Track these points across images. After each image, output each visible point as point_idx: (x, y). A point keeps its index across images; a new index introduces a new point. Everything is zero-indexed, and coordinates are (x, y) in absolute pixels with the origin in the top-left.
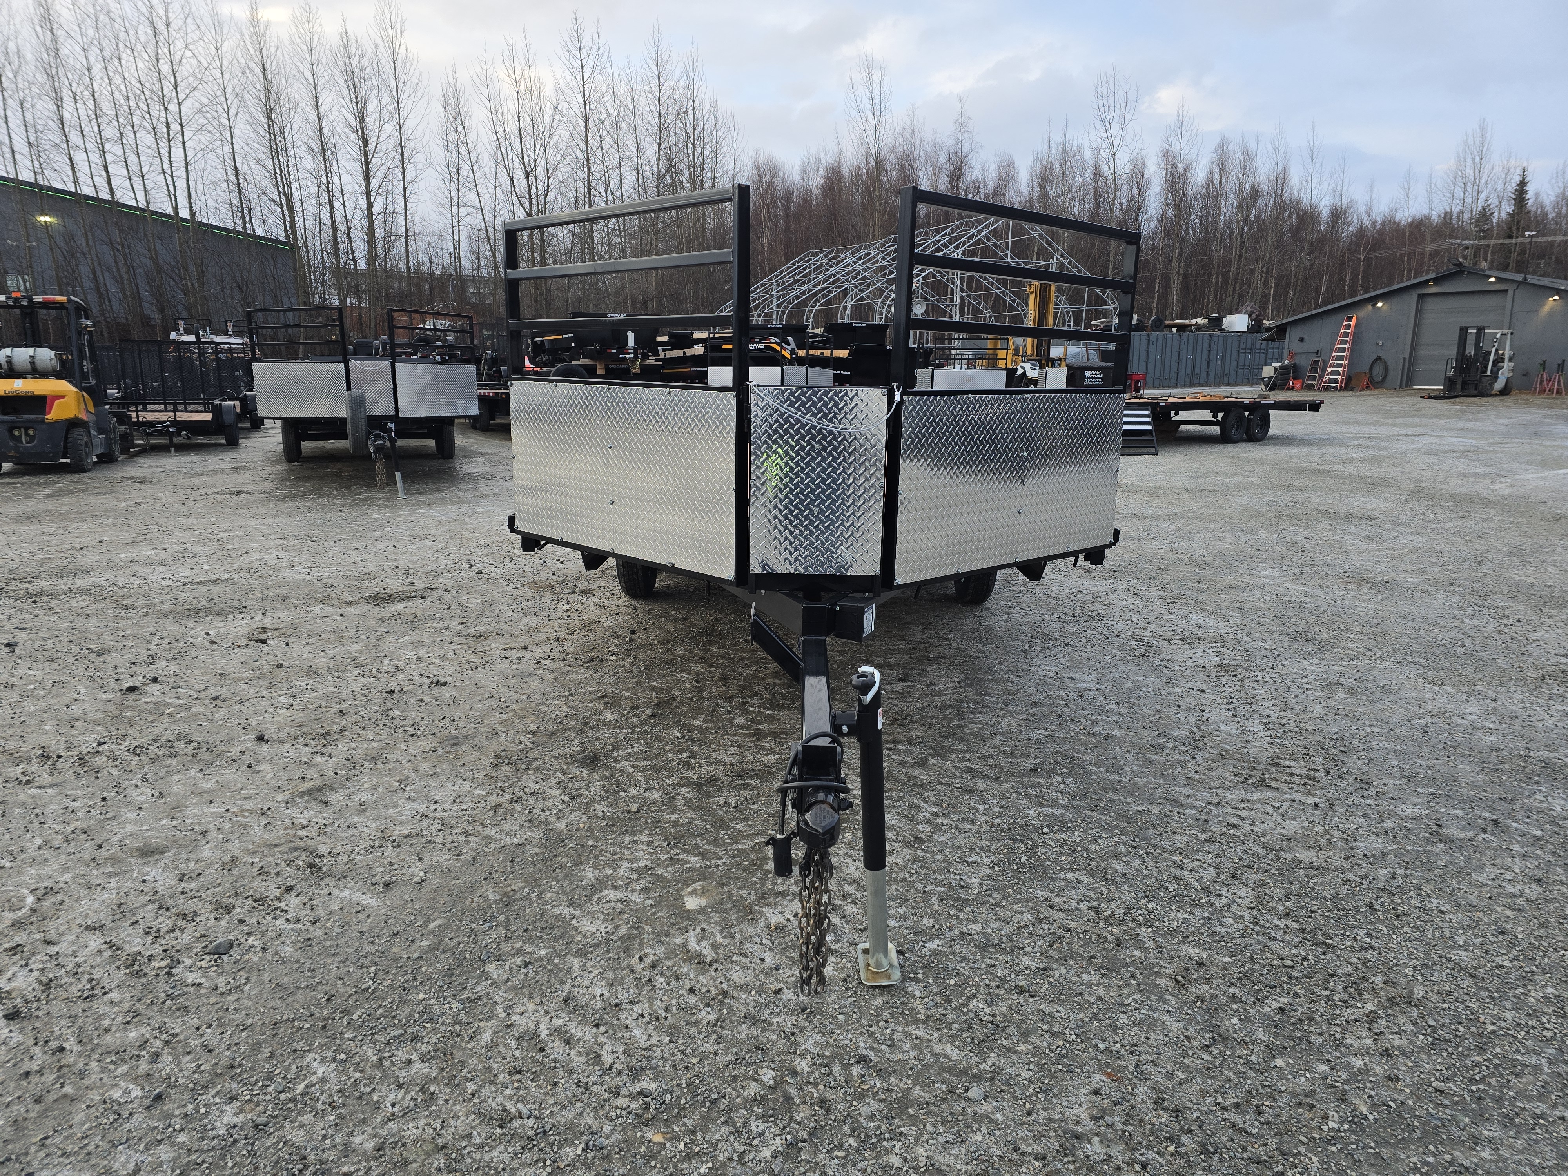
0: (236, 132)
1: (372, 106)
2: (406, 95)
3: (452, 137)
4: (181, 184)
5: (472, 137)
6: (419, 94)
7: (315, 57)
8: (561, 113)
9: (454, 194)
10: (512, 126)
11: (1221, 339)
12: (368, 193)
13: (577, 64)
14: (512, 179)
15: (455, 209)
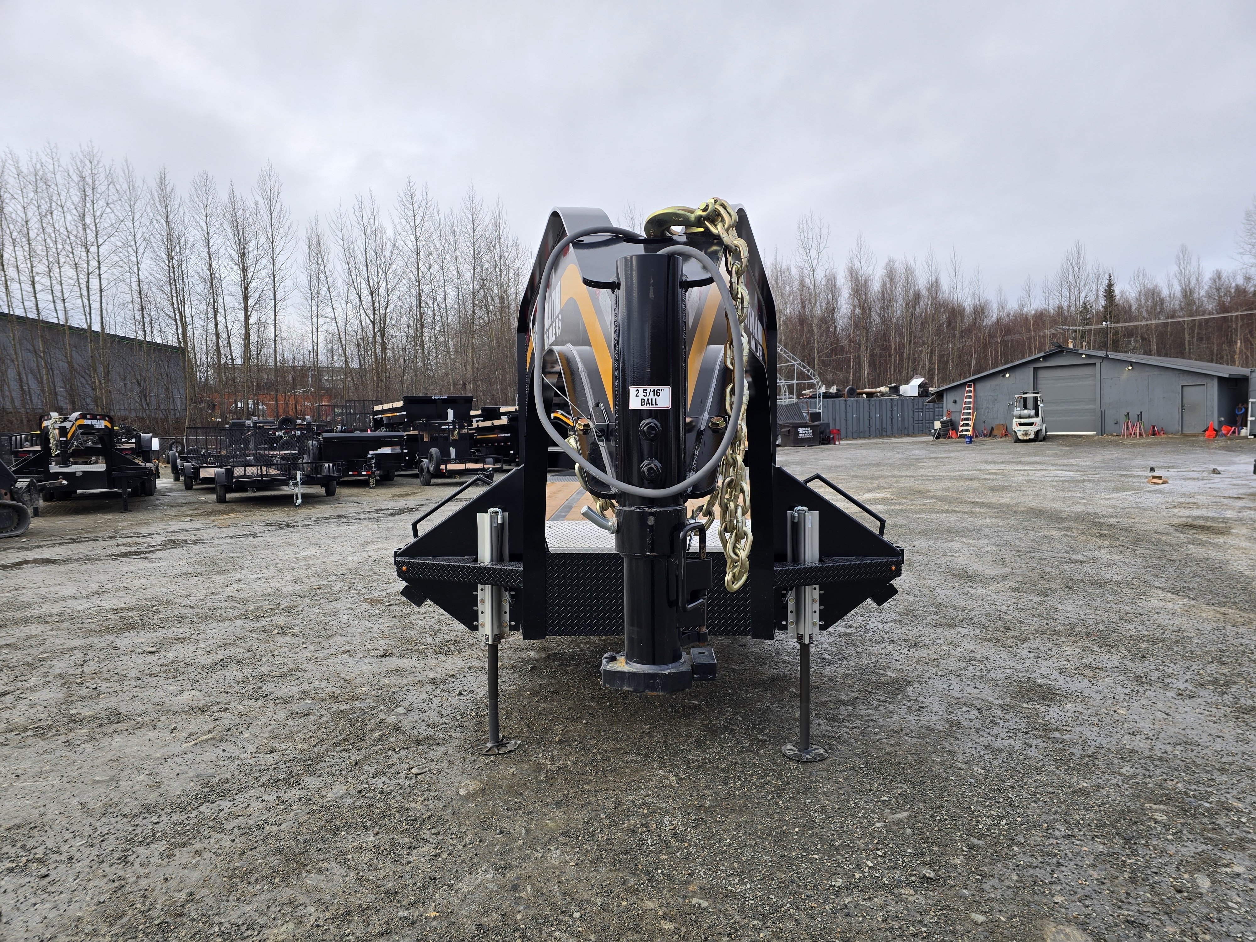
0: (142, 266)
1: (252, 245)
2: (279, 238)
3: (314, 266)
4: (95, 306)
5: (329, 267)
6: (290, 237)
7: (209, 211)
8: (398, 249)
9: (314, 308)
10: (361, 258)
11: (900, 402)
12: (246, 309)
13: (410, 214)
14: (360, 297)
15: (315, 320)
